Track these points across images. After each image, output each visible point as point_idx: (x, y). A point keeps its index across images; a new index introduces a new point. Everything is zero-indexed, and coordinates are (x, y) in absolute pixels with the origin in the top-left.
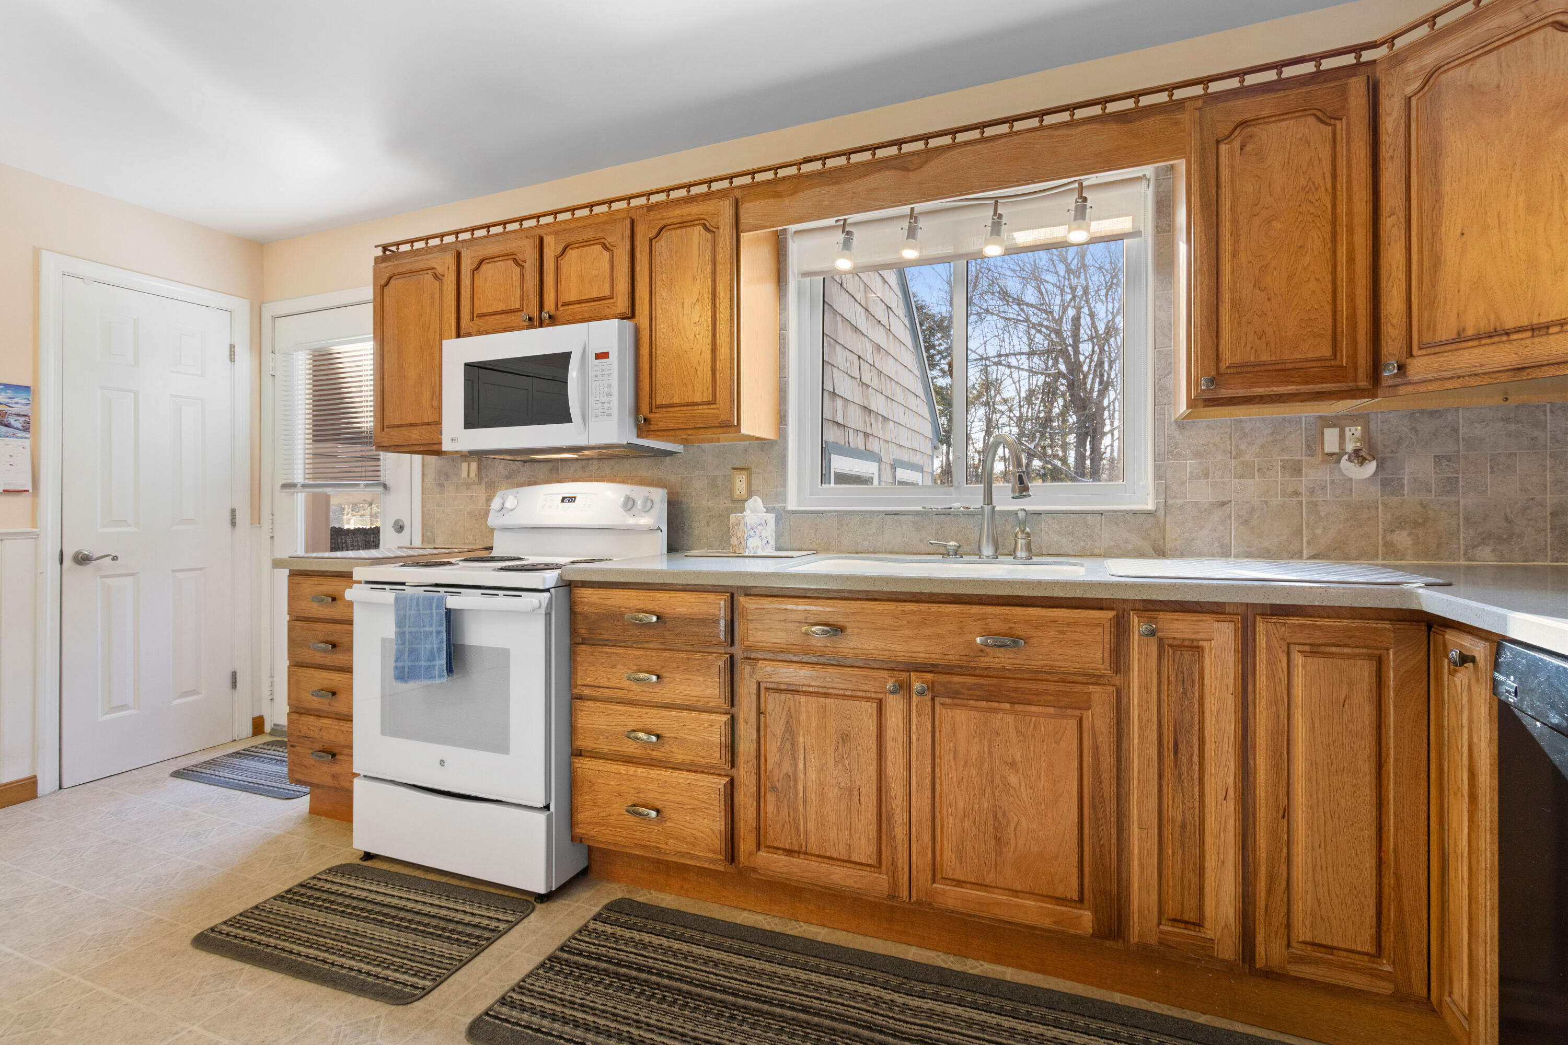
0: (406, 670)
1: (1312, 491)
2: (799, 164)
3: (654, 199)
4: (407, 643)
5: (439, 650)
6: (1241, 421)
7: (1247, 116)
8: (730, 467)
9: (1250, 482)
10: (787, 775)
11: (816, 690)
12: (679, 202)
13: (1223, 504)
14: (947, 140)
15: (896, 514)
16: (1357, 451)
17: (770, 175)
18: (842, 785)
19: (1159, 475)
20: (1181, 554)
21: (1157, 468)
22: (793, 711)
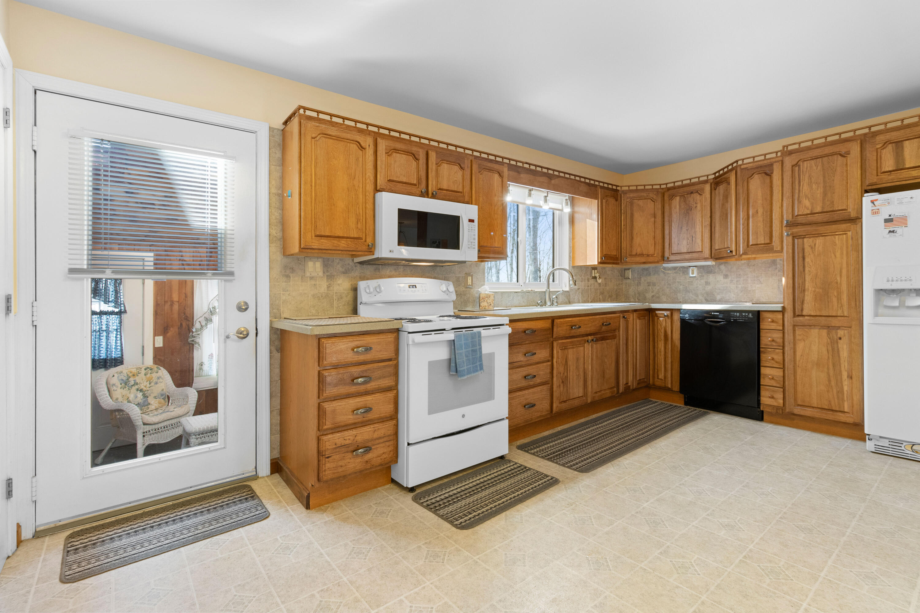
1: (590, 286)
7: (607, 194)
8: (464, 273)
9: (583, 283)
10: (566, 377)
11: (571, 347)
16: (599, 276)
17: (515, 163)
18: (577, 374)
19: (569, 282)
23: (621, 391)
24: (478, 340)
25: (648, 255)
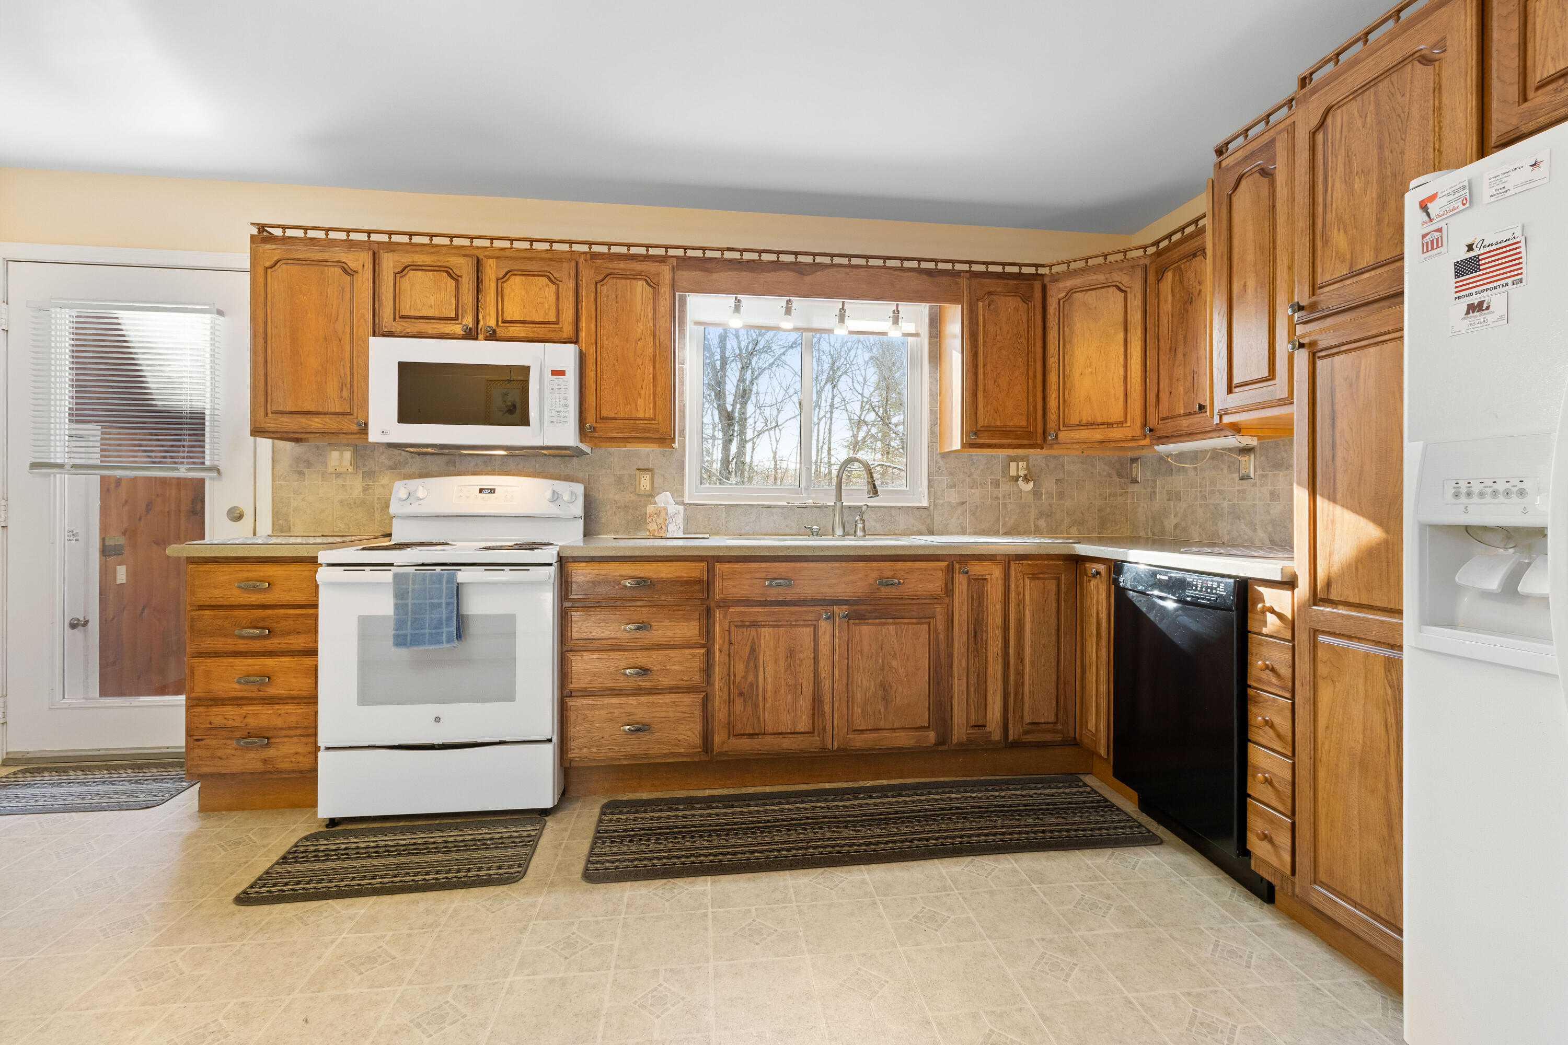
0: (409, 637)
1: (1004, 497)
2: (722, 251)
3: (595, 249)
4: (411, 615)
5: (449, 618)
6: (972, 455)
7: (990, 289)
8: (635, 467)
9: (976, 490)
10: (751, 684)
11: (771, 623)
12: (620, 256)
13: (963, 503)
14: (828, 260)
15: (769, 507)
16: (1025, 475)
17: (699, 254)
18: (790, 683)
19: (931, 486)
20: (942, 533)
21: (930, 481)
22: (756, 640)
23: (955, 740)
24: (447, 588)
25: (1110, 425)
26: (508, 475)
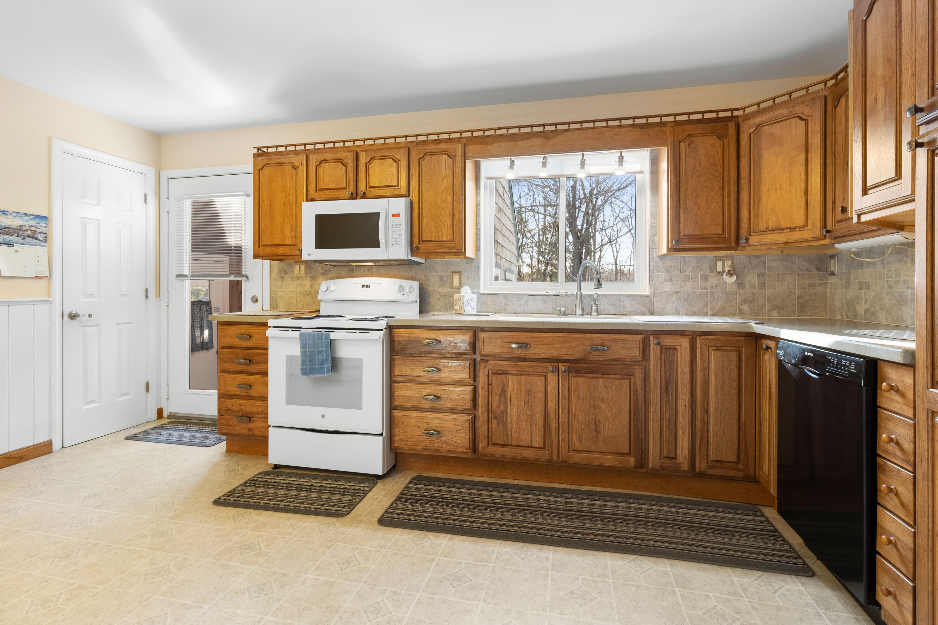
0: (308, 370)
1: (712, 287)
2: (495, 130)
3: (420, 138)
4: (308, 357)
5: (327, 359)
6: (684, 257)
7: (691, 133)
8: (450, 271)
9: (688, 283)
10: (502, 411)
11: (516, 372)
12: (433, 141)
13: (677, 292)
14: (565, 127)
15: (534, 295)
16: (729, 271)
17: (481, 133)
18: (528, 414)
19: (651, 279)
20: (660, 314)
21: (650, 276)
22: (505, 382)
23: (651, 466)
24: (325, 342)
25: (793, 229)
26: (380, 277)
